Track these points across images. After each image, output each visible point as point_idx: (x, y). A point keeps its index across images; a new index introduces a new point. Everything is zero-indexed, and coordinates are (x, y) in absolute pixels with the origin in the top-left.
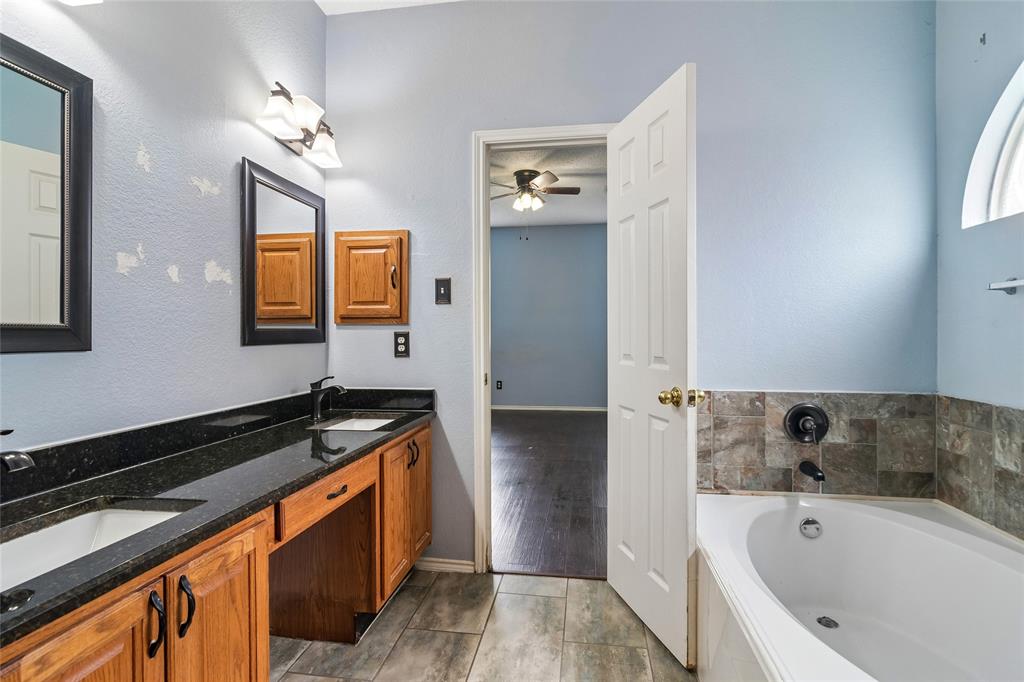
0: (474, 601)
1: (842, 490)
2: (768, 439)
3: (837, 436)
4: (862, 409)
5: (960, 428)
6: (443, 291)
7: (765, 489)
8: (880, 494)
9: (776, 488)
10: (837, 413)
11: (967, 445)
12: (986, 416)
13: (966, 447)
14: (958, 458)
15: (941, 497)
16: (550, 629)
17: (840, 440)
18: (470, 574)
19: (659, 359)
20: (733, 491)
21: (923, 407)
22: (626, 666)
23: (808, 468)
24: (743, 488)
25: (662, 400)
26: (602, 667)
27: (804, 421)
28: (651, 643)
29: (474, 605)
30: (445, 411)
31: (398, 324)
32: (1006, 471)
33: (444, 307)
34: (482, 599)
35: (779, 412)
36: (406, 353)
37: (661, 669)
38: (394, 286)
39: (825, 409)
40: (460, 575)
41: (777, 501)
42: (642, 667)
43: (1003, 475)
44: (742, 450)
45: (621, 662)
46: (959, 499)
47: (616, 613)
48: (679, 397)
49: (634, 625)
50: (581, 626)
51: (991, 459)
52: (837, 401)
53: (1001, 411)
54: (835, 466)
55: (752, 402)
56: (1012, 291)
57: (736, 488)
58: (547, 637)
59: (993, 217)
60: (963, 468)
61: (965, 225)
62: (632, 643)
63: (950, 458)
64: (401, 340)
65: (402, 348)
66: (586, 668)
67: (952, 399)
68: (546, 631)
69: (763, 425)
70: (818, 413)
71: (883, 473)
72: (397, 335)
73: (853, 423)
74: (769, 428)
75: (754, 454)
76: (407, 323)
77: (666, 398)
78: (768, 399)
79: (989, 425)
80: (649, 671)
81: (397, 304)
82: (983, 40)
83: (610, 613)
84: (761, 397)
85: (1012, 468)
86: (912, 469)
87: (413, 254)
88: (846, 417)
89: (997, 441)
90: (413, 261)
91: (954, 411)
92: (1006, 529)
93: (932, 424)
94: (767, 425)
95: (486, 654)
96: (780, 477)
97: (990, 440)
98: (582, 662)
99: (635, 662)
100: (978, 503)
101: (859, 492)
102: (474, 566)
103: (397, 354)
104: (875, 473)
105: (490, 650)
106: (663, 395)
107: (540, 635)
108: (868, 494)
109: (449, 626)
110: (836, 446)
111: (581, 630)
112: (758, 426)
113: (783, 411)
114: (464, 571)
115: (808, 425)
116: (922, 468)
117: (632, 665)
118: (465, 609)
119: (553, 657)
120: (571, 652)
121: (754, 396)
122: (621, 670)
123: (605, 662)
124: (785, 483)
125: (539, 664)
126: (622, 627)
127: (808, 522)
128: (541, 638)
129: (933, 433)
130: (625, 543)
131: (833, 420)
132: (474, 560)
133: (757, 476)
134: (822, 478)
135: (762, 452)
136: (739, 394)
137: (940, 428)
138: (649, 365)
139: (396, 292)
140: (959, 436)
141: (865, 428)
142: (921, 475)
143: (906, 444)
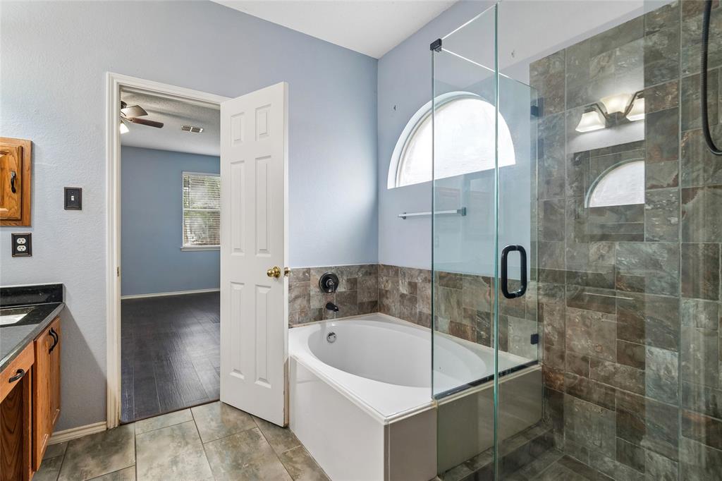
0: (118, 447)
1: (345, 315)
2: (312, 293)
3: (342, 288)
4: (351, 273)
5: (387, 278)
6: (73, 199)
7: (310, 321)
8: (359, 314)
9: (315, 320)
10: (342, 276)
11: (390, 286)
12: (396, 271)
13: (389, 286)
14: (387, 291)
15: (380, 311)
16: (189, 441)
17: (343, 290)
18: (102, 432)
19: (264, 251)
20: (294, 326)
21: (373, 270)
22: (249, 440)
23: (330, 306)
24: (299, 323)
25: (269, 274)
26: (234, 447)
27: (328, 282)
28: (259, 423)
29: (118, 450)
30: (74, 302)
31: (18, 226)
32: (403, 294)
33: (73, 213)
34: (124, 444)
35: (316, 278)
36: (29, 252)
37: (270, 433)
38: (14, 191)
39: (337, 274)
40: (93, 436)
41: (316, 326)
42: (258, 437)
43: (403, 296)
44: (299, 301)
45: (245, 439)
46: (386, 310)
47: (233, 416)
48: (279, 272)
49: (245, 418)
50: (212, 432)
51: (398, 290)
52: (341, 270)
53: (402, 268)
54: (341, 303)
55: (304, 273)
56: (405, 218)
57: (296, 324)
58: (189, 446)
59: (397, 186)
60: (388, 296)
61: (389, 188)
62: (248, 428)
63: (384, 292)
64: (20, 241)
65: (22, 248)
66: (225, 452)
67: (384, 265)
68: (187, 443)
69: (309, 286)
70: (334, 277)
71: (360, 303)
72: (15, 237)
73: (348, 280)
74: (312, 287)
75: (305, 303)
76: (29, 226)
77: (272, 273)
78: (312, 271)
79: (397, 275)
80: (263, 437)
81: (16, 207)
82: (395, 108)
83: (228, 418)
84: (308, 270)
85: (405, 292)
86: (370, 300)
87: (36, 163)
88: (345, 278)
89: (400, 282)
90: (36, 170)
91: (385, 270)
92: (403, 319)
93: (377, 278)
94: (311, 286)
95: (145, 475)
96: (317, 313)
97: (398, 282)
98: (220, 449)
99: (253, 436)
100: (394, 310)
101: (351, 315)
102: (106, 424)
103: (15, 253)
104: (356, 304)
105: (148, 471)
106: (270, 272)
107: (183, 448)
108: (355, 315)
109: (100, 472)
110: (341, 293)
111: (212, 434)
112: (307, 286)
113: (319, 277)
114: (95, 432)
115: (330, 284)
116: (373, 299)
117: (252, 439)
118: (111, 456)
119: (199, 455)
120: (211, 447)
121: (305, 270)
122: (247, 444)
123: (235, 444)
124: (320, 317)
125: (190, 463)
126: (239, 422)
127: (330, 335)
128: (186, 448)
129: (377, 282)
130: (235, 370)
131: (340, 280)
132: (106, 420)
133: (306, 315)
134: (337, 310)
135: (309, 301)
136: (297, 269)
137: (380, 279)
138: (256, 254)
139: (16, 196)
140: (387, 281)
141: (353, 283)
142: (373, 302)
143: (369, 289)
